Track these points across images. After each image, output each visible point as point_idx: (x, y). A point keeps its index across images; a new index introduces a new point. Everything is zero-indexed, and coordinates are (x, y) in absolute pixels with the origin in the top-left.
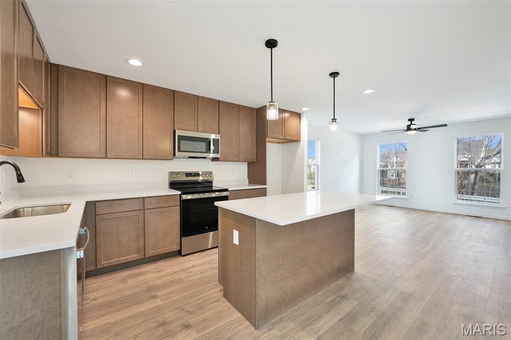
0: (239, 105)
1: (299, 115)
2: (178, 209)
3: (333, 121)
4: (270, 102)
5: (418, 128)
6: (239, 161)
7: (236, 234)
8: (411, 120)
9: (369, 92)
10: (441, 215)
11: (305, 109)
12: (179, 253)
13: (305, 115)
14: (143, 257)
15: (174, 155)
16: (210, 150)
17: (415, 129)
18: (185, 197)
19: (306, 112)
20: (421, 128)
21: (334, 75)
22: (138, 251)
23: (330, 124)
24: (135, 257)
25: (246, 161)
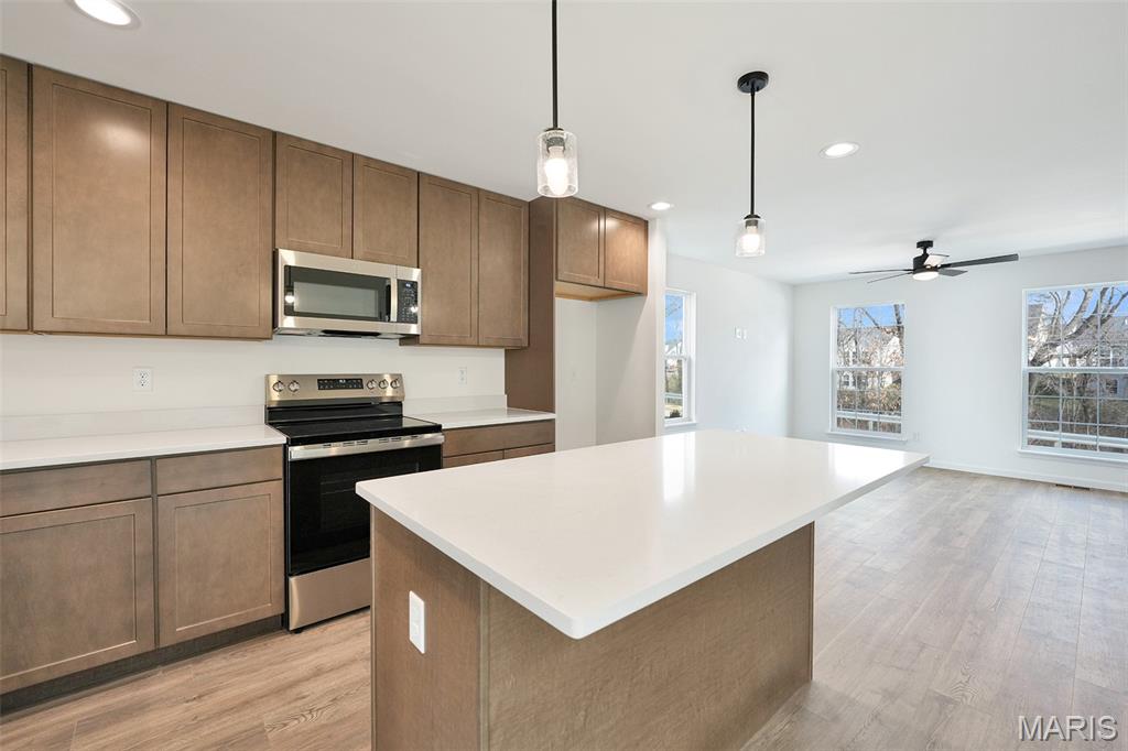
0: (478, 190)
1: (642, 225)
2: (276, 490)
3: (748, 224)
4: (550, 129)
5: (943, 266)
6: (478, 346)
7: (417, 606)
8: (925, 245)
9: (839, 150)
10: (992, 483)
11: (660, 206)
12: (280, 623)
13: (658, 223)
14: (151, 648)
15: (275, 324)
16: (389, 313)
17: (935, 269)
18: (298, 452)
19: (662, 215)
20: (948, 265)
21: (753, 82)
22: (132, 629)
23: (740, 233)
24: (125, 647)
25: (502, 347)
